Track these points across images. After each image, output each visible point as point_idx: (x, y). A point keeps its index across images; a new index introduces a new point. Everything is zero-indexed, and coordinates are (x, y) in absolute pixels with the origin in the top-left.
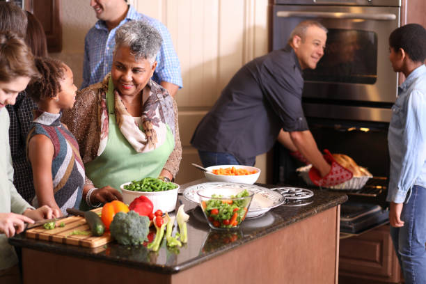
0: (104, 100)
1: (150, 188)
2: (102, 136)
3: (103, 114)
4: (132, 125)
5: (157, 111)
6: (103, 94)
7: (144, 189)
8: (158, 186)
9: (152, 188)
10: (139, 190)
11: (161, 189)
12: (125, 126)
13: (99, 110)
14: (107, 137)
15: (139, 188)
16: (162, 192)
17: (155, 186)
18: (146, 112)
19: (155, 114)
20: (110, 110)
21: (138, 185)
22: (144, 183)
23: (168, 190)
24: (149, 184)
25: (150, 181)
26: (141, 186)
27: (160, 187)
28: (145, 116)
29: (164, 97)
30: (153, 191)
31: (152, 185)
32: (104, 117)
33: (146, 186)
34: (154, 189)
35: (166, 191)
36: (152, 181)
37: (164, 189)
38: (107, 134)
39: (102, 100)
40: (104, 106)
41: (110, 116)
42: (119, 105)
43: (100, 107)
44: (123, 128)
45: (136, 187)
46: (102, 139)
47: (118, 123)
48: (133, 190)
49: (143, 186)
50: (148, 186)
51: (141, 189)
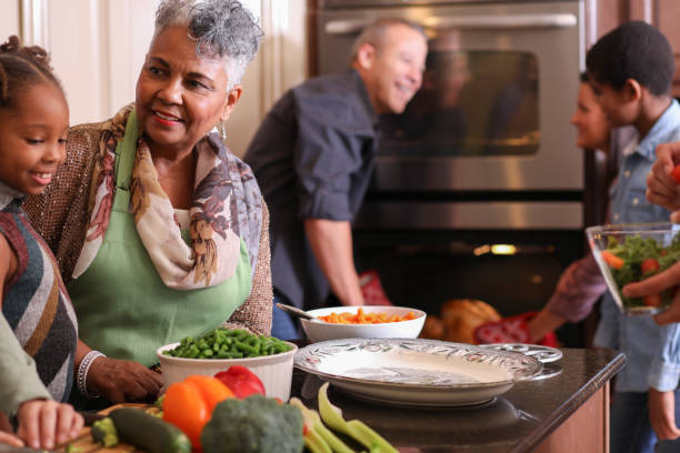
0: (113, 155)
1: (234, 350)
2: (90, 232)
3: (104, 185)
4: (166, 219)
5: (227, 203)
6: (111, 142)
7: (222, 352)
8: (252, 344)
9: (240, 350)
10: (209, 357)
11: (261, 352)
12: (150, 219)
13: (96, 176)
14: (100, 239)
15: (209, 352)
17: (245, 345)
18: (203, 201)
19: (221, 209)
20: (122, 178)
21: (204, 345)
22: (219, 340)
24: (229, 341)
25: (227, 336)
26: (212, 347)
28: (199, 210)
29: (243, 181)
30: (245, 356)
31: (238, 343)
32: (103, 191)
33: (225, 347)
34: (246, 353)
36: (235, 335)
38: (103, 231)
39: (106, 154)
40: (108, 167)
41: (119, 192)
42: (146, 171)
43: (98, 168)
44: (143, 223)
45: (202, 350)
46: (89, 240)
47: (135, 210)
48: (197, 357)
49: (216, 348)
50: (230, 347)
51: (216, 354)
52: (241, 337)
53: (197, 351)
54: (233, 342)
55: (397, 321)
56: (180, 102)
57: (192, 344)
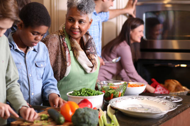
0: (65, 42)
1: (86, 94)
2: (68, 64)
3: (67, 51)
6: (63, 39)
7: (83, 95)
8: (91, 93)
9: (88, 94)
10: (80, 96)
11: (94, 95)
14: (71, 65)
15: (79, 94)
16: (95, 96)
18: (89, 48)
19: (93, 49)
20: (69, 48)
21: (79, 92)
22: (83, 91)
23: (98, 95)
24: (85, 91)
25: (85, 90)
26: (80, 93)
27: (93, 93)
28: (89, 51)
30: (89, 96)
31: (88, 92)
33: (84, 93)
34: (89, 95)
35: (97, 96)
36: (87, 90)
37: (96, 95)
40: (66, 46)
45: (78, 94)
46: (68, 66)
47: (76, 56)
48: (76, 96)
49: (82, 93)
50: (85, 93)
51: (81, 95)
52: (89, 91)
53: (76, 94)
54: (86, 92)
55: (138, 86)
56: (78, 28)
57: (76, 92)
